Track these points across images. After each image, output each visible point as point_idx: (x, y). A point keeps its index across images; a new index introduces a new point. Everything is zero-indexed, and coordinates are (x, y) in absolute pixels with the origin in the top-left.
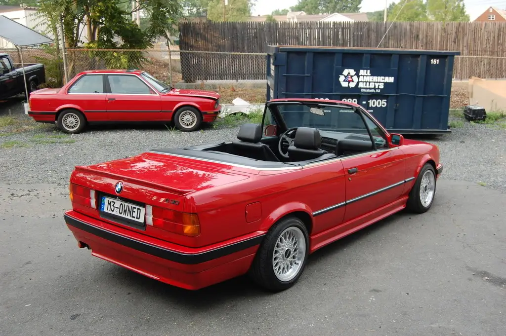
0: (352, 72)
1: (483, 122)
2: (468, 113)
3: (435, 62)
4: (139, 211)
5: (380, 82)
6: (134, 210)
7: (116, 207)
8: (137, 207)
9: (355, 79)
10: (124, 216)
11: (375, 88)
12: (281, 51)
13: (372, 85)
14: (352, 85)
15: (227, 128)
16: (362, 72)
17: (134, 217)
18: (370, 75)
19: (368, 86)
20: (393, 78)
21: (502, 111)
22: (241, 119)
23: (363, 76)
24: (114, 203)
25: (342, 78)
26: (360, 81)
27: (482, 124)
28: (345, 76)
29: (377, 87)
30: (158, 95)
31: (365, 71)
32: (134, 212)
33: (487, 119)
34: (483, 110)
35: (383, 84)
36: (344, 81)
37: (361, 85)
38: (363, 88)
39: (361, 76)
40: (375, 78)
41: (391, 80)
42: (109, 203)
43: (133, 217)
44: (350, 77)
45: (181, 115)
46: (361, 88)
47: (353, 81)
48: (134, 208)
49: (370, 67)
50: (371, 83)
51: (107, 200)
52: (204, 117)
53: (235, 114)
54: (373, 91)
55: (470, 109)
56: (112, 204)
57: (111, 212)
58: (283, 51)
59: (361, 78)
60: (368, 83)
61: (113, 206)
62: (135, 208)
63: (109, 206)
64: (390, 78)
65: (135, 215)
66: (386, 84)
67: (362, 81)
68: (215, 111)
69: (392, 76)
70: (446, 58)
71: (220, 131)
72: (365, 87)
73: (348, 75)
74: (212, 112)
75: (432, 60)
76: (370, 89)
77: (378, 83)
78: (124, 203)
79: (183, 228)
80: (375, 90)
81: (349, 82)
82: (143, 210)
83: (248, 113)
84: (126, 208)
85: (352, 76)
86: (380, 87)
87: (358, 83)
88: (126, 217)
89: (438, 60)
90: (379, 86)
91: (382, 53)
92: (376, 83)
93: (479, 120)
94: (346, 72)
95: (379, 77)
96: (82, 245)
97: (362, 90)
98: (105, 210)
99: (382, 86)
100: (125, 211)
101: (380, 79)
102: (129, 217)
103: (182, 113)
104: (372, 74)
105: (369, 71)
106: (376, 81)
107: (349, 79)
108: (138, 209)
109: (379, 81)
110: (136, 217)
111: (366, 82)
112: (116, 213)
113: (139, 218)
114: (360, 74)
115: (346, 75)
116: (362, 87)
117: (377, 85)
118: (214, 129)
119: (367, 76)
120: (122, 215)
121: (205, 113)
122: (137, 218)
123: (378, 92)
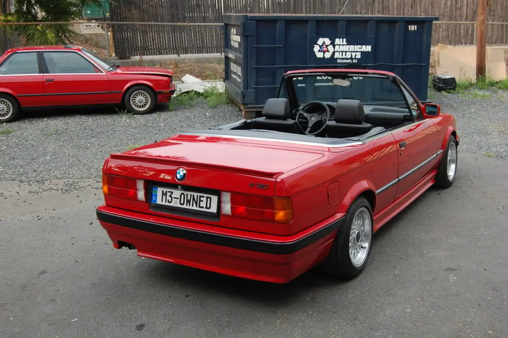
0: (327, 41)
1: (454, 92)
2: (437, 82)
3: (413, 28)
4: (209, 199)
5: (357, 52)
6: (202, 199)
7: (174, 198)
8: (206, 195)
9: (331, 48)
10: (188, 207)
11: (351, 58)
12: (250, 20)
13: (348, 55)
14: (328, 55)
15: (184, 108)
16: (337, 41)
17: (203, 207)
18: (346, 43)
19: (344, 57)
20: (370, 46)
21: (471, 80)
22: (195, 97)
23: (339, 45)
24: (172, 193)
25: (316, 49)
26: (335, 50)
27: (453, 94)
28: (319, 46)
29: (353, 57)
30: (105, 73)
31: (341, 39)
32: (201, 201)
33: (457, 89)
34: (454, 79)
35: (360, 53)
36: (319, 51)
37: (337, 55)
38: (339, 59)
39: (337, 45)
40: (352, 48)
41: (368, 48)
42: (164, 194)
43: (200, 207)
44: (325, 46)
45: (132, 95)
46: (337, 59)
47: (328, 51)
48: (201, 196)
49: (347, 35)
50: (347, 53)
51: (160, 190)
52: (158, 98)
53: (188, 92)
54: (350, 61)
55: (439, 79)
56: (169, 194)
57: (167, 204)
58: (253, 19)
59: (337, 48)
60: (344, 53)
61: (170, 196)
62: (203, 197)
63: (164, 198)
64: (367, 46)
65: (203, 204)
66: (363, 53)
67: (338, 50)
68: (171, 90)
69: (369, 45)
70: (425, 24)
71: (178, 113)
72: (341, 57)
73: (323, 45)
74: (168, 91)
75: (410, 27)
76: (347, 59)
77: (355, 53)
78: (185, 193)
79: (273, 215)
80: (352, 61)
81: (324, 52)
82: (215, 199)
83: (201, 91)
84: (189, 198)
85: (327, 46)
86: (357, 57)
87: (334, 53)
88: (191, 207)
89: (416, 27)
90: (356, 55)
91: (359, 19)
92: (352, 53)
93: (450, 89)
94: (320, 41)
95: (356, 46)
96: (120, 245)
97: (338, 61)
98: (159, 202)
99: (359, 56)
100: (189, 201)
101: (357, 48)
102: (195, 208)
103: (134, 93)
104: (349, 43)
105: (345, 40)
106: (353, 50)
107: (324, 49)
108: (207, 198)
109: (355, 50)
110: (205, 206)
111: (342, 52)
112: (175, 204)
113: (209, 208)
114: (336, 43)
115: (321, 45)
116: (338, 57)
117: (354, 54)
118: (171, 111)
119: (343, 45)
120: (185, 206)
121: (161, 93)
122: (206, 208)
123: (355, 63)
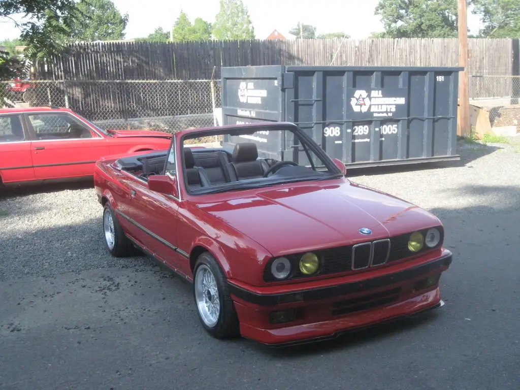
0: (364, 94)
3: (440, 78)
9: (367, 101)
11: (387, 112)
12: (287, 71)
13: (384, 109)
14: (364, 109)
16: (373, 93)
18: (382, 96)
19: (380, 110)
20: (404, 99)
23: (375, 98)
25: (353, 102)
26: (372, 103)
28: (357, 99)
29: (389, 110)
31: (377, 91)
35: (395, 106)
37: (373, 109)
38: (376, 112)
39: (373, 97)
40: (387, 100)
44: (361, 99)
46: (374, 112)
47: (365, 105)
49: (382, 87)
50: (383, 106)
54: (385, 115)
58: (290, 70)
59: (374, 101)
64: (401, 98)
66: (398, 106)
67: (374, 103)
69: (403, 97)
70: (452, 74)
72: (377, 110)
75: (438, 77)
76: (382, 113)
80: (388, 114)
81: (361, 105)
85: (363, 99)
86: (392, 110)
87: (370, 106)
89: (443, 77)
90: (391, 108)
91: (393, 70)
92: (387, 106)
94: (357, 94)
95: (390, 98)
97: (375, 115)
99: (394, 110)
101: (392, 100)
104: (384, 95)
105: (380, 92)
106: (388, 103)
109: (390, 103)
111: (378, 105)
114: (372, 96)
115: (358, 98)
116: (375, 111)
117: (389, 107)
119: (379, 98)
123: (391, 117)
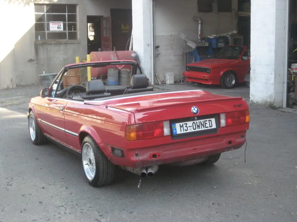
7: (189, 127)
42: (181, 126)
43: (206, 127)
51: (178, 125)
56: (184, 126)
57: (185, 132)
63: (182, 129)
65: (208, 125)
78: (195, 122)
82: (213, 120)
98: (179, 132)
100: (198, 126)
108: (209, 121)
112: (190, 130)
113: (212, 126)
